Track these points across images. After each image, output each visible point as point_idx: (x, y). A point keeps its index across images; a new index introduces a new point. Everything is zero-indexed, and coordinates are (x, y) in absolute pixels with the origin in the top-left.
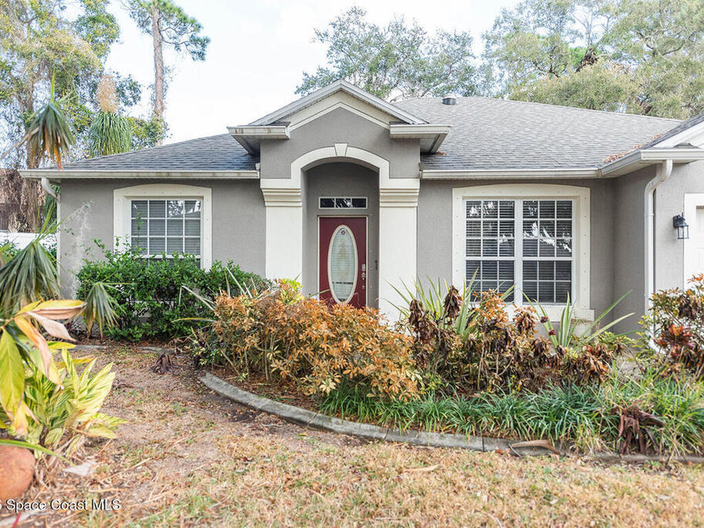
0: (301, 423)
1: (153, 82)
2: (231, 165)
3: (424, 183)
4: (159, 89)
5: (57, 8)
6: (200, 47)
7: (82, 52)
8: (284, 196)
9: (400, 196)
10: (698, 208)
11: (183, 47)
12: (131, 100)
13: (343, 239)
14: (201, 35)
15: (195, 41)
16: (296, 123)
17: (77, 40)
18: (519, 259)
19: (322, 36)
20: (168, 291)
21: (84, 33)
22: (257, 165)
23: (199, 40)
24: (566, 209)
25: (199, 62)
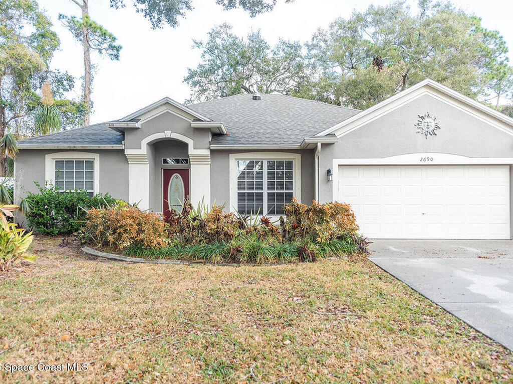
0: (115, 260)
1: (83, 74)
2: (110, 142)
3: (213, 152)
4: (87, 79)
5: (17, 26)
6: (115, 52)
7: (33, 60)
8: (139, 159)
9: (201, 159)
10: (339, 165)
11: (104, 51)
12: (68, 87)
13: (176, 181)
14: (116, 44)
15: (112, 47)
16: (144, 119)
17: (30, 51)
18: (265, 191)
19: (198, 44)
20: (71, 209)
21: (35, 44)
22: (123, 142)
23: (114, 47)
24: (289, 165)
25: (115, 61)
